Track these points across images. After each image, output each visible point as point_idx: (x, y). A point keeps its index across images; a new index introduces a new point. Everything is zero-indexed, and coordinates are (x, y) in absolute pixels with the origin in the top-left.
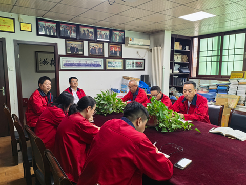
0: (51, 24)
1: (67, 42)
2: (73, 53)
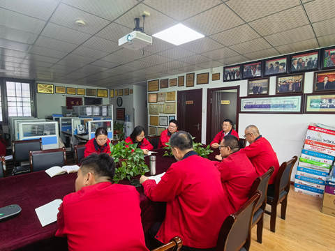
0: (235, 69)
1: (250, 82)
2: (256, 93)
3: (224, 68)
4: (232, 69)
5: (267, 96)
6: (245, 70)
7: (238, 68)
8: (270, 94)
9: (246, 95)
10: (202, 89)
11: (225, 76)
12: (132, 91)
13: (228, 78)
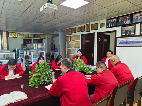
1: (123, 28)
2: (127, 34)
3: (107, 20)
4: (112, 20)
5: (134, 36)
6: (119, 21)
7: (115, 20)
8: (136, 35)
9: (121, 36)
10: (94, 33)
11: (107, 25)
12: (58, 35)
13: (109, 26)
